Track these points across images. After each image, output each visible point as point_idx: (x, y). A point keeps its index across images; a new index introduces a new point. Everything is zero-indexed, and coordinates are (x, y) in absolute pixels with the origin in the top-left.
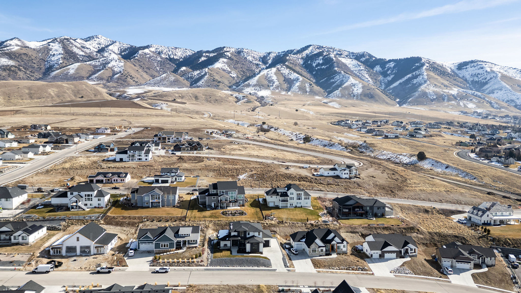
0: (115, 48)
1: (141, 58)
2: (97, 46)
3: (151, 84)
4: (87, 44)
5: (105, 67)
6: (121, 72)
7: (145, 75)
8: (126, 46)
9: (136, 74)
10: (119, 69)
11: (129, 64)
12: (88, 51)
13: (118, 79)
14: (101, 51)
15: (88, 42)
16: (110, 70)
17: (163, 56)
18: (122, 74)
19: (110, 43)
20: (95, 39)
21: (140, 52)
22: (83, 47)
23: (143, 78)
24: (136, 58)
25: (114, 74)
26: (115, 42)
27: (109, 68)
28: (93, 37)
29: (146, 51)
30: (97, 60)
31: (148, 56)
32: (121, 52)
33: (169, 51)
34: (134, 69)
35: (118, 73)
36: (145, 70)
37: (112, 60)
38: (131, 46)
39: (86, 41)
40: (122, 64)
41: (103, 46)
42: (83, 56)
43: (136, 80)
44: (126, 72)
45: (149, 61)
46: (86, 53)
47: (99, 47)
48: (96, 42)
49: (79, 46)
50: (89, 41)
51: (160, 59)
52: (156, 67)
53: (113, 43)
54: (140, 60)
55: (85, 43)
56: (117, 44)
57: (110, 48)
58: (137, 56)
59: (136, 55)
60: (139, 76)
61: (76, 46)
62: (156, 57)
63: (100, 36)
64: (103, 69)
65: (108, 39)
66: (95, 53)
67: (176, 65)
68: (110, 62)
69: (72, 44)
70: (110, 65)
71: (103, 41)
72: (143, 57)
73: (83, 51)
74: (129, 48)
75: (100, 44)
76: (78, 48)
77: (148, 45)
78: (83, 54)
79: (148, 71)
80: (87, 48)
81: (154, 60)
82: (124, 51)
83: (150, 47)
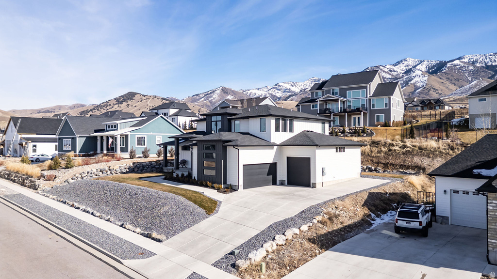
0: (423, 67)
1: (449, 71)
2: (405, 68)
3: (457, 94)
4: (395, 68)
5: (407, 84)
6: (423, 86)
7: (452, 87)
8: (434, 63)
9: (440, 87)
10: (422, 84)
11: (433, 77)
12: (395, 74)
13: (420, 93)
14: (408, 72)
15: (397, 67)
16: (413, 86)
17: (478, 65)
18: (425, 88)
19: (418, 63)
20: (404, 62)
21: (449, 65)
22: (391, 71)
23: (449, 89)
24: (444, 71)
25: (416, 88)
26: (424, 61)
27: (412, 84)
28: (402, 61)
29: (457, 62)
30: (401, 79)
31: (458, 67)
32: (429, 69)
33: (486, 58)
34: (438, 82)
35: (421, 87)
36: (453, 81)
37: (415, 77)
38: (440, 62)
39: (395, 66)
40: (426, 78)
41: (411, 67)
42: (390, 78)
43: (440, 92)
44: (429, 86)
45: (458, 72)
46: (393, 75)
47: (406, 69)
48: (405, 65)
49: (387, 70)
50: (397, 65)
51: (472, 68)
52: (467, 77)
53: (421, 62)
54: (448, 72)
55: (393, 67)
56: (426, 62)
57: (418, 67)
58: (445, 69)
59: (443, 69)
60: (443, 88)
61: (384, 71)
62: (468, 67)
63: (408, 59)
64: (405, 86)
65: (417, 60)
66: (401, 75)
67: (494, 72)
68: (413, 79)
69: (381, 69)
70: (412, 82)
71: (411, 62)
72: (452, 69)
73: (390, 74)
74: (437, 64)
75: (408, 66)
76: (386, 72)
77: (460, 57)
78: (390, 77)
79: (457, 82)
80: (394, 71)
81: (465, 70)
82: (431, 68)
83: (462, 59)
